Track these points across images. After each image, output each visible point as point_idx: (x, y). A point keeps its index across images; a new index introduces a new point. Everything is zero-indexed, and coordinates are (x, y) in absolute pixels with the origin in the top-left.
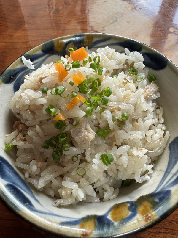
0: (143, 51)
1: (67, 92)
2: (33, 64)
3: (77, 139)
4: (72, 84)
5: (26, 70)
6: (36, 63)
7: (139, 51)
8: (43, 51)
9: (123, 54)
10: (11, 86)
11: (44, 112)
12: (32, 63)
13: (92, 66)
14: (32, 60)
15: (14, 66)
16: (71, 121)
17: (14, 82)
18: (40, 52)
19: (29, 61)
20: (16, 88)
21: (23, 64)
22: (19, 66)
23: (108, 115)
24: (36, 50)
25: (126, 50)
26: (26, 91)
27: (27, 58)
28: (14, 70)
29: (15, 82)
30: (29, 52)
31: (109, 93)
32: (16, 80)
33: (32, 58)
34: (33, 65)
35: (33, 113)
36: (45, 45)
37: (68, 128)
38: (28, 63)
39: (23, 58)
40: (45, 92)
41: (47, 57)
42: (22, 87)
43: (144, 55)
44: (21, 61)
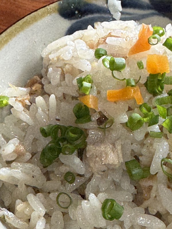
2: (122, 13)
3: (90, 149)
6: (127, 14)
11: (75, 80)
12: (120, 8)
17: (74, 21)
19: (119, 3)
21: (107, 3)
29: (77, 22)
32: (79, 20)
34: (120, 14)
38: (115, 7)
40: (98, 56)
41: (153, 14)
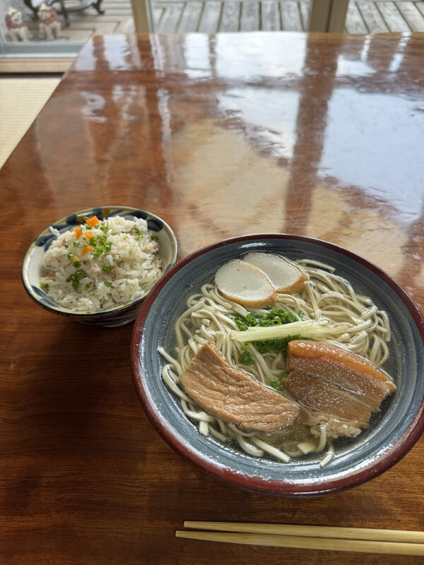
0: (148, 218)
1: (82, 244)
3: (88, 272)
4: (84, 239)
5: (53, 237)
6: (61, 232)
7: (144, 219)
8: (67, 222)
9: (133, 222)
10: (42, 248)
11: (66, 258)
12: (58, 231)
13: (101, 229)
14: (58, 229)
15: (45, 234)
16: (85, 262)
18: (65, 223)
19: (56, 230)
20: (46, 249)
22: (48, 234)
23: (110, 257)
24: (63, 222)
25: (135, 218)
26: (54, 249)
27: (54, 227)
28: (44, 237)
29: (45, 245)
30: (56, 224)
31: (111, 244)
33: (59, 228)
34: (59, 233)
35: (59, 261)
36: (69, 218)
37: (83, 267)
38: (55, 231)
39: (51, 228)
40: (67, 247)
42: (50, 247)
43: (148, 221)
44: (50, 231)
